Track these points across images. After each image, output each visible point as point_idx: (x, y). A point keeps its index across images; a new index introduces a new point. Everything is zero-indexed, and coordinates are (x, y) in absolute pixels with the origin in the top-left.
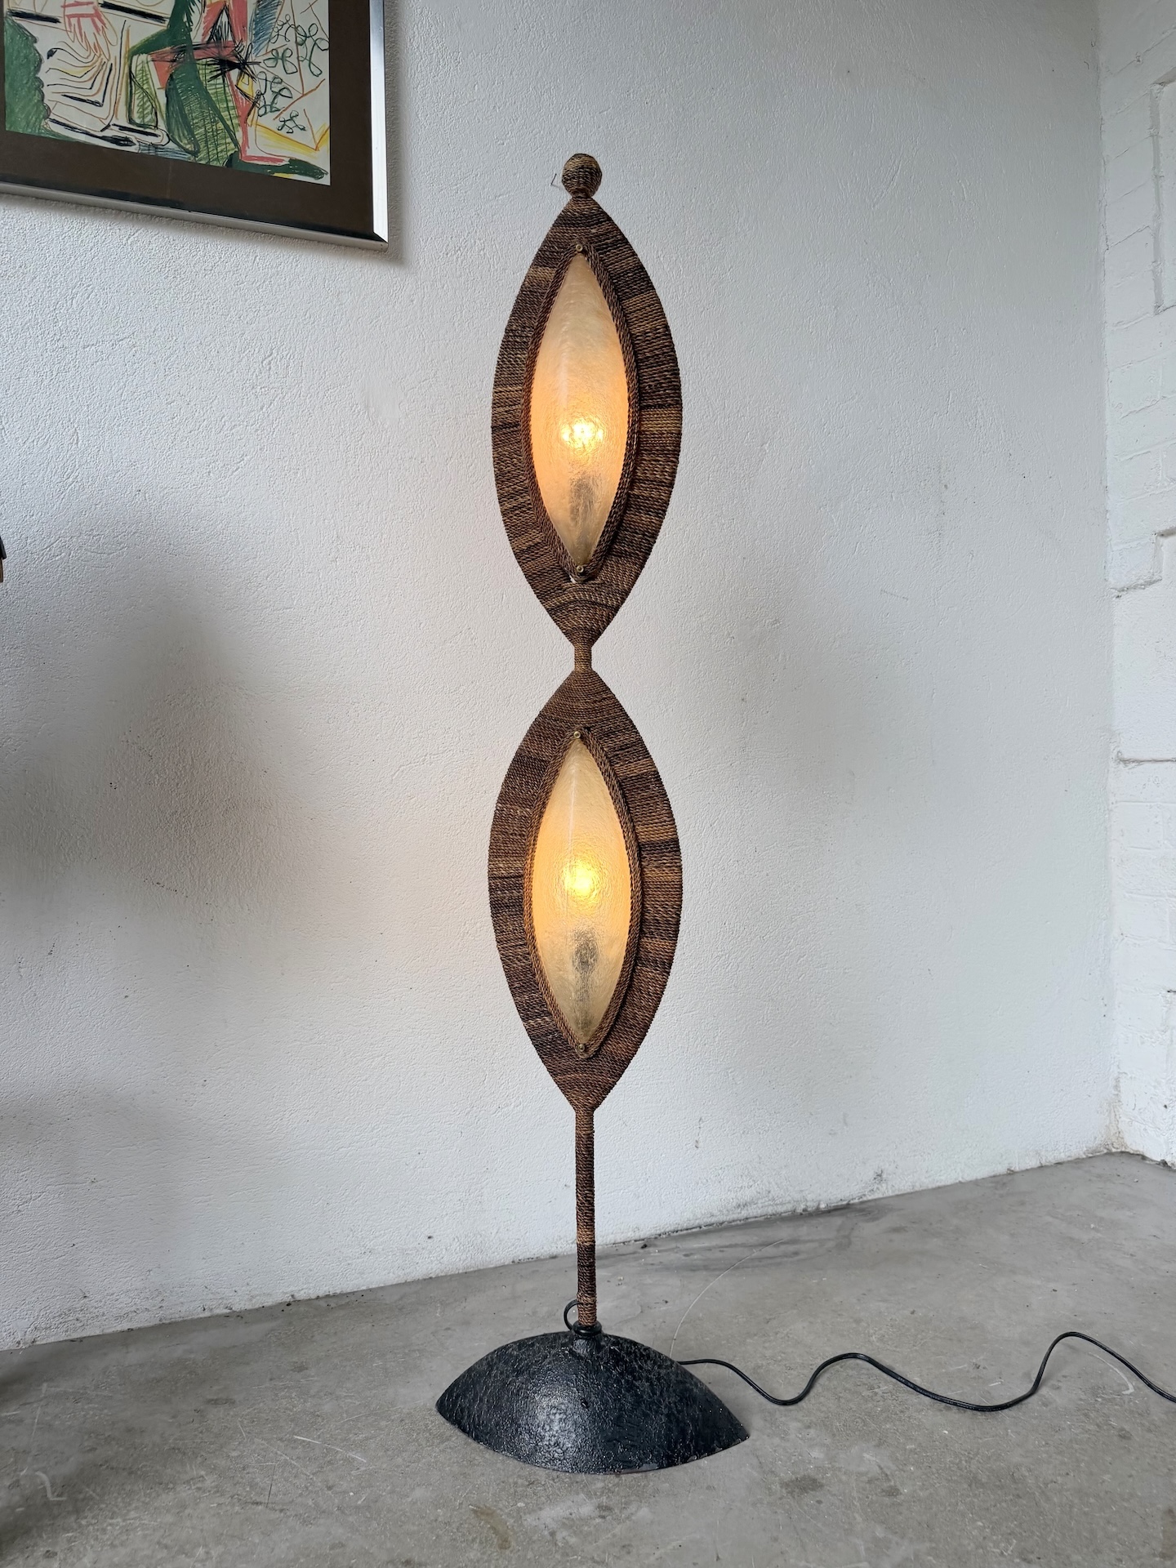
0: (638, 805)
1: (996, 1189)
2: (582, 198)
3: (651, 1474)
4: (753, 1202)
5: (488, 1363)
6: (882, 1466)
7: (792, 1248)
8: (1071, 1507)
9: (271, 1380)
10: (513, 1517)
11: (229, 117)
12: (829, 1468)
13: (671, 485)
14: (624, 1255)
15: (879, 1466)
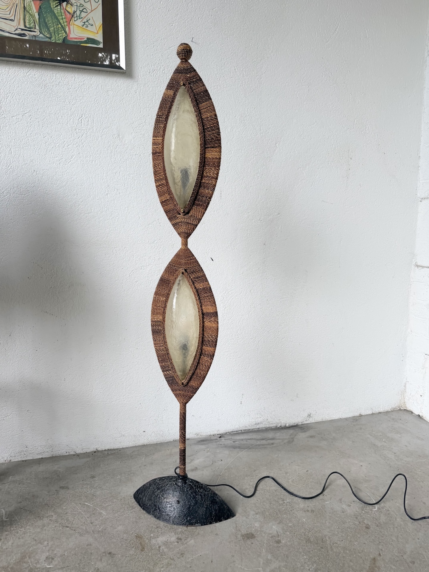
0: (203, 299)
1: (353, 422)
2: (184, 62)
3: (198, 527)
4: (261, 423)
5: (150, 484)
6: (278, 531)
7: (271, 442)
8: (339, 554)
9: (83, 481)
10: (148, 540)
11: (63, 22)
12: (259, 531)
13: (217, 178)
14: (212, 440)
15: (277, 531)
